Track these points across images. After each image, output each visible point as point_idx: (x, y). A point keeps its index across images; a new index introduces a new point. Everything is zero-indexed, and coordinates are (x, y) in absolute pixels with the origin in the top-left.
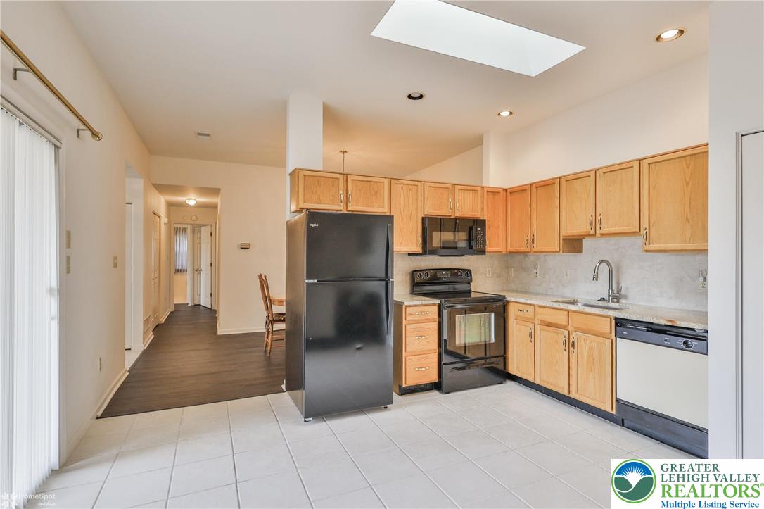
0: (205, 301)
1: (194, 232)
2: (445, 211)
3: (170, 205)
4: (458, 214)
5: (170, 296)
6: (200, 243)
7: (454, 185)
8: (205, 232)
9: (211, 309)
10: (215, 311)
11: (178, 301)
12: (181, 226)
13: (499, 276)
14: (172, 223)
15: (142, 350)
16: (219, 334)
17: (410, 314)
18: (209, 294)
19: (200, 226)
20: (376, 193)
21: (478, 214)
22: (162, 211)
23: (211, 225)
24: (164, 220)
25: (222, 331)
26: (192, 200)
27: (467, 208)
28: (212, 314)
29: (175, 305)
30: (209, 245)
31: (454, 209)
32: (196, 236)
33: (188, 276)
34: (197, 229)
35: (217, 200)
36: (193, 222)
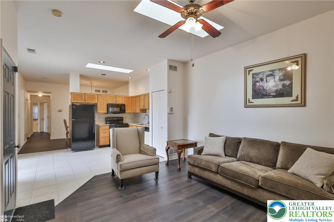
0: (45, 130)
1: (41, 105)
2: (114, 102)
3: (31, 96)
4: (118, 103)
5: (31, 129)
6: (43, 109)
7: (116, 96)
8: (45, 105)
9: (48, 133)
10: (50, 134)
11: (34, 131)
12: (36, 103)
13: (133, 119)
14: (32, 102)
15: (24, 143)
16: (51, 139)
17: (101, 128)
18: (47, 128)
19: (43, 103)
20: (94, 98)
21: (123, 103)
22: (29, 98)
23: (48, 103)
24: (30, 101)
25: (51, 138)
26: (40, 95)
27: (120, 101)
28: (48, 134)
29: (34, 132)
30: (47, 111)
31: (116, 102)
32: (42, 106)
33: (38, 122)
34: (42, 104)
35: (50, 95)
36: (40, 102)
